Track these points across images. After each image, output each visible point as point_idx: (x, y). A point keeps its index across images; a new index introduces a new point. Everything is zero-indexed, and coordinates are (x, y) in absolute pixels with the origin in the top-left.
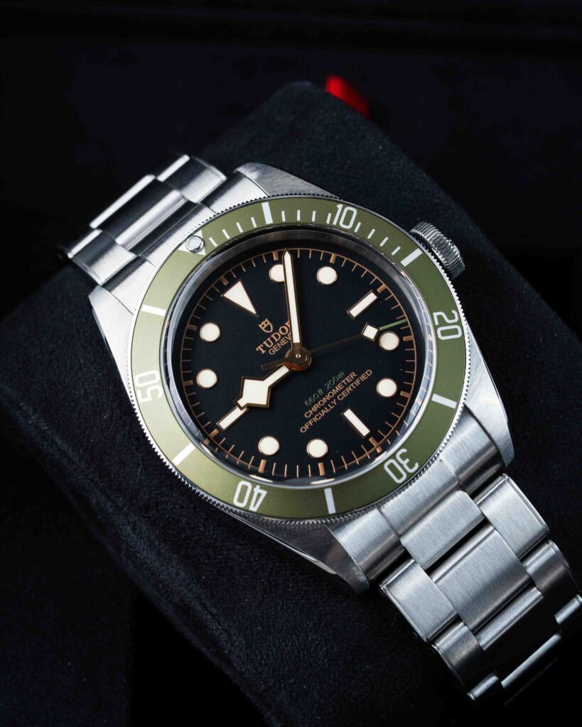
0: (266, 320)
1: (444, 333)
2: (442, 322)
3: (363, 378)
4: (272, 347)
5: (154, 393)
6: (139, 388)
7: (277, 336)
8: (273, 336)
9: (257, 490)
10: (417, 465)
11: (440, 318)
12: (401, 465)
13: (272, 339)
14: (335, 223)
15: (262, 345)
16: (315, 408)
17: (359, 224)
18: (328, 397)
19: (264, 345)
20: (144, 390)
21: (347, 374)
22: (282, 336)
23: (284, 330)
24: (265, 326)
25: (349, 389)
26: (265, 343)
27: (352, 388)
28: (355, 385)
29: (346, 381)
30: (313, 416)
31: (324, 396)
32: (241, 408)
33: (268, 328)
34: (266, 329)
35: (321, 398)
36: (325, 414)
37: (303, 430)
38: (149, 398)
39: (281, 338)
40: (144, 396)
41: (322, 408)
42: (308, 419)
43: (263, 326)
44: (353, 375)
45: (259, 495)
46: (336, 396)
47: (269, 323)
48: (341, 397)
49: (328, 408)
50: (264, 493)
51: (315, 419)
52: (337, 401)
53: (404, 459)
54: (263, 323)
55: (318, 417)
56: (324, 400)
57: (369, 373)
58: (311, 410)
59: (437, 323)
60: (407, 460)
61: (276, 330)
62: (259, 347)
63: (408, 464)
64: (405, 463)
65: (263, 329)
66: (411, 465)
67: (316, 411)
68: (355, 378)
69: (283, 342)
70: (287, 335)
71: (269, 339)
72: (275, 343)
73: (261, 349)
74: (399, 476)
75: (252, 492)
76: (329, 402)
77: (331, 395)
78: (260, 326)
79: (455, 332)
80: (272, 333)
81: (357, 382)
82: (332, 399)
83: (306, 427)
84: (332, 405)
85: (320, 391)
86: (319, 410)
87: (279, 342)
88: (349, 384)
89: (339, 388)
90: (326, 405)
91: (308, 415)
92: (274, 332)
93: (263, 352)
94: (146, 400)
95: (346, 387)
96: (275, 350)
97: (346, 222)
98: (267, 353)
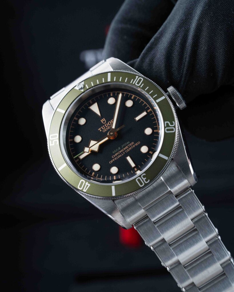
0: (104, 119)
1: (168, 130)
2: (168, 126)
3: (136, 144)
5: (56, 142)
7: (107, 125)
8: (105, 125)
9: (87, 183)
10: (149, 181)
11: (167, 124)
12: (143, 180)
14: (134, 83)
16: (116, 155)
17: (143, 84)
18: (122, 151)
19: (101, 128)
20: (52, 141)
21: (131, 143)
22: (109, 125)
23: (110, 123)
24: (103, 121)
25: (130, 149)
26: (102, 127)
27: (131, 148)
28: (133, 147)
29: (130, 145)
30: (115, 157)
33: (104, 122)
34: (103, 122)
35: (119, 151)
36: (120, 157)
37: (111, 162)
38: (54, 144)
39: (108, 126)
40: (52, 143)
42: (113, 159)
43: (102, 121)
44: (133, 143)
45: (87, 186)
46: (125, 150)
47: (105, 120)
48: (127, 151)
49: (121, 155)
51: (116, 159)
52: (125, 153)
53: (144, 178)
55: (117, 158)
57: (139, 143)
59: (166, 126)
61: (107, 123)
62: (100, 129)
63: (145, 180)
67: (116, 156)
68: (133, 144)
69: (109, 128)
70: (110, 125)
71: (103, 126)
72: (106, 128)
73: (100, 130)
75: (85, 184)
76: (122, 152)
77: (123, 150)
78: (101, 121)
79: (172, 130)
80: (105, 124)
83: (112, 161)
84: (123, 154)
85: (119, 148)
86: (118, 155)
87: (107, 128)
88: (131, 146)
89: (126, 147)
91: (113, 157)
92: (106, 123)
93: (101, 131)
94: (52, 145)
95: (129, 147)
96: (105, 130)
97: (138, 83)
98: (102, 131)
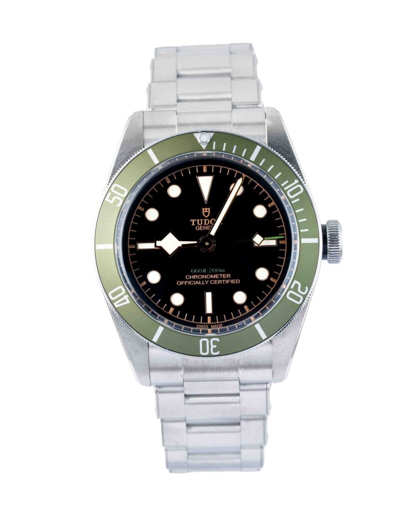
0: (209, 209)
1: (291, 295)
2: (295, 289)
3: (233, 281)
4: (199, 226)
5: (117, 201)
6: (111, 192)
7: (207, 222)
8: (205, 220)
9: (126, 297)
10: (218, 353)
11: (296, 285)
12: (210, 347)
13: (203, 222)
14: (285, 189)
15: (195, 220)
16: (194, 277)
17: (298, 200)
18: (206, 277)
19: (197, 221)
20: (113, 195)
21: (226, 273)
22: (210, 224)
24: (206, 211)
25: (220, 282)
26: (198, 220)
27: (222, 282)
28: (225, 282)
29: (222, 276)
30: (189, 280)
31: (204, 274)
32: (156, 246)
33: (206, 214)
34: (205, 213)
35: (202, 274)
36: (197, 284)
37: (179, 283)
38: (112, 202)
39: (209, 225)
40: (110, 198)
41: (198, 280)
42: (186, 280)
44: (229, 276)
46: (211, 279)
47: (209, 211)
48: (212, 282)
49: (201, 283)
50: (128, 302)
51: (190, 283)
52: (209, 283)
53: (214, 344)
54: (206, 209)
55: (192, 283)
56: (203, 277)
57: (238, 281)
58: (192, 276)
59: (292, 287)
60: (215, 346)
61: (209, 218)
62: (193, 220)
63: (214, 349)
64: (213, 346)
65: (203, 212)
66: (215, 350)
67: (194, 279)
68: (228, 278)
69: (207, 228)
71: (201, 220)
72: (203, 225)
73: (193, 222)
74: (204, 351)
76: (204, 279)
77: (209, 277)
78: (203, 209)
79: (298, 299)
80: (206, 218)
81: (227, 282)
82: (207, 279)
83: (182, 283)
84: (205, 282)
85: (204, 271)
86: (196, 280)
87: (205, 226)
88: (222, 279)
89: (216, 276)
90: (201, 280)
91: (188, 277)
93: (193, 224)
94: (109, 201)
95: (220, 279)
96: (200, 229)
97: (292, 193)
98: (195, 226)
